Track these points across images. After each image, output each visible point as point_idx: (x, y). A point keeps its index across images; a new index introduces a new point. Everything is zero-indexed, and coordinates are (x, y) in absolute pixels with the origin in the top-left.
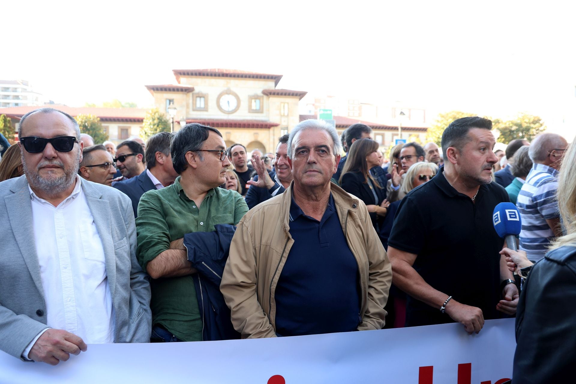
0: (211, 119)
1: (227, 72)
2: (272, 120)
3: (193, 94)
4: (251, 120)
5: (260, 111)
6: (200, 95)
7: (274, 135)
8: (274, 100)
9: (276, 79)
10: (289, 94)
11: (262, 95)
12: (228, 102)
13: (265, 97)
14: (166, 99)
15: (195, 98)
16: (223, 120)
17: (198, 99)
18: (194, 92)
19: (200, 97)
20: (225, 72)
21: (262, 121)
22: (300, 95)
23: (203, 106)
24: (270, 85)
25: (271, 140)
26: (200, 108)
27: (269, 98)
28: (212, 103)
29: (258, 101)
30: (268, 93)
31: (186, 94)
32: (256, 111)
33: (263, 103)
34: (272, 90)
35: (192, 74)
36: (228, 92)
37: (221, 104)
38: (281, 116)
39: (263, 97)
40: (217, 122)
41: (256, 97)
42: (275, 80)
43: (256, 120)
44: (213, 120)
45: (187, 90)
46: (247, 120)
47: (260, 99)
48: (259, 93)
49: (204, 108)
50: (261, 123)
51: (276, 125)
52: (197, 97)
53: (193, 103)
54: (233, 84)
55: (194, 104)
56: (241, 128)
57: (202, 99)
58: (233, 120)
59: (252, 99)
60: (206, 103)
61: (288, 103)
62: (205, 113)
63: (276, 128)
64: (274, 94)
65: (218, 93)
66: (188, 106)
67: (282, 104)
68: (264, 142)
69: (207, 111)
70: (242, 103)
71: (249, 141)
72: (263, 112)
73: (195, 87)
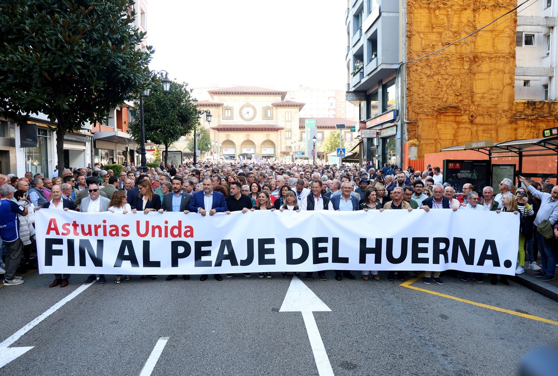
0: (235, 125)
1: (247, 91)
2: (280, 125)
3: (222, 108)
4: (264, 125)
5: (271, 118)
6: (228, 108)
7: (281, 135)
8: (281, 110)
9: (283, 95)
10: (291, 105)
11: (272, 106)
12: (248, 112)
13: (274, 108)
15: (224, 110)
16: (244, 125)
17: (226, 111)
18: (223, 106)
21: (272, 126)
22: (300, 106)
23: (229, 116)
24: (278, 99)
25: (279, 139)
27: (277, 108)
28: (236, 113)
30: (277, 106)
31: (218, 108)
32: (267, 118)
33: (273, 112)
34: (279, 103)
35: (222, 93)
36: (248, 105)
37: (243, 114)
38: (286, 122)
40: (240, 127)
41: (268, 108)
42: (281, 95)
43: (267, 125)
44: (237, 125)
45: (218, 105)
46: (261, 125)
47: (270, 110)
48: (270, 105)
49: (231, 117)
51: (282, 129)
54: (251, 99)
55: (223, 114)
56: (257, 131)
57: (229, 111)
58: (251, 126)
59: (265, 110)
60: (232, 114)
61: (291, 112)
62: (231, 121)
63: (282, 131)
64: (280, 106)
65: (241, 106)
66: (219, 117)
67: (287, 113)
68: (274, 141)
69: (233, 119)
70: (258, 113)
71: (263, 140)
72: (272, 119)
73: (224, 103)
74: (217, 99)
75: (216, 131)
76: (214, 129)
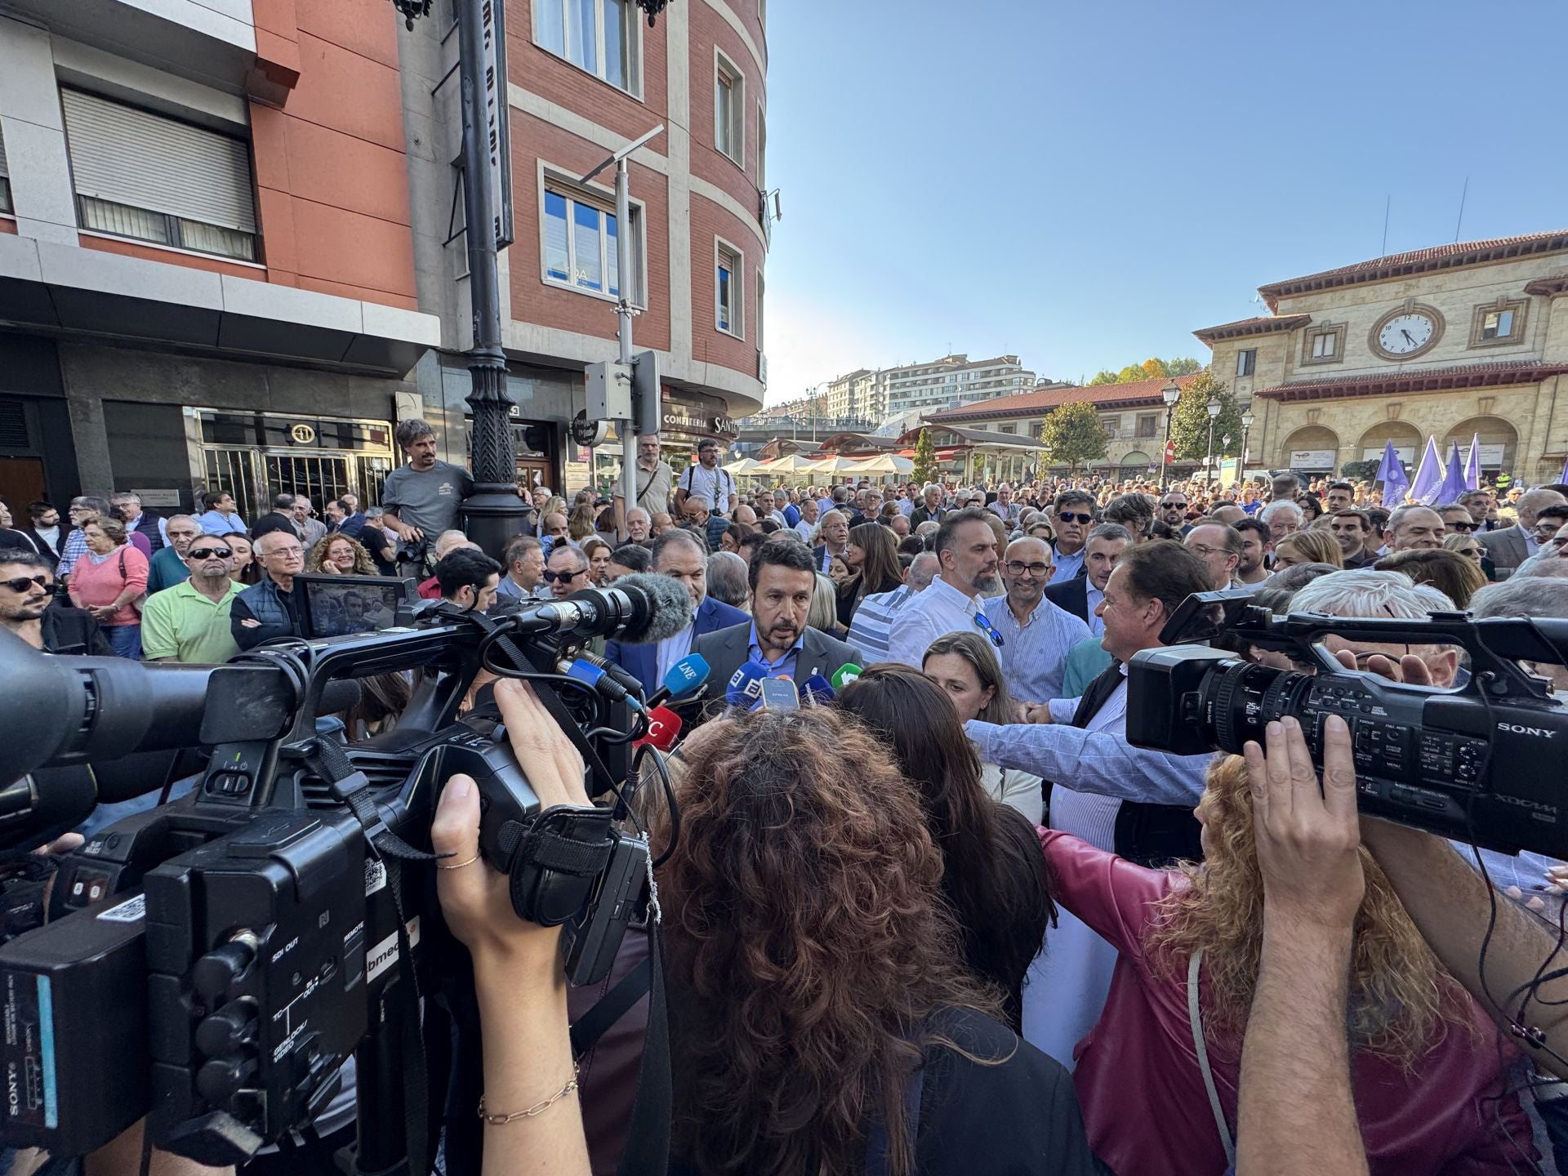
0: (1347, 379)
1: (1410, 262)
3: (1306, 330)
4: (1475, 367)
5: (1515, 339)
6: (1326, 331)
11: (1528, 296)
12: (1407, 331)
13: (1536, 301)
14: (1240, 351)
15: (1310, 339)
16: (1385, 376)
17: (1319, 339)
18: (1310, 325)
19: (1325, 334)
20: (1405, 262)
21: (1515, 365)
23: (1329, 351)
25: (1542, 411)
26: (1320, 357)
27: (1552, 299)
28: (1357, 342)
29: (1507, 315)
30: (1551, 288)
31: (1289, 334)
32: (1494, 341)
33: (1525, 317)
35: (1309, 288)
36: (1408, 309)
37: (1383, 340)
39: (1529, 300)
40: (1364, 383)
41: (1516, 302)
43: (1491, 366)
44: (1354, 379)
45: (1289, 326)
46: (1462, 369)
47: (1517, 307)
48: (1525, 292)
49: (1332, 356)
50: (1510, 370)
52: (1316, 335)
53: (1304, 351)
54: (1425, 289)
55: (1308, 349)
56: (1437, 390)
57: (1331, 337)
59: (1485, 312)
60: (1340, 346)
62: (1334, 367)
63: (1561, 378)
65: (1380, 315)
66: (1290, 358)
68: (1513, 417)
69: (1341, 362)
70: (1452, 328)
71: (1460, 419)
72: (1521, 341)
73: (1312, 315)
74: (1288, 308)
75: (1274, 403)
76: (1265, 395)
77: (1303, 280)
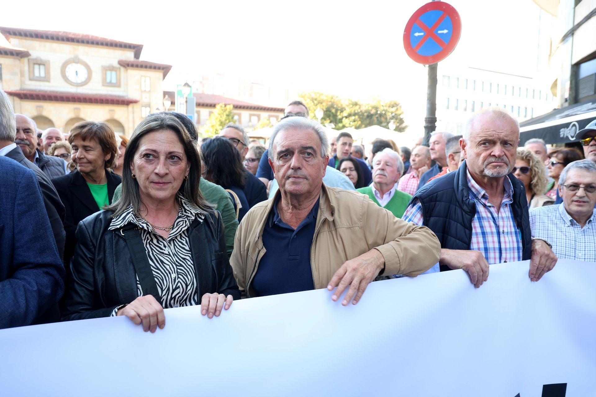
0: (53, 92)
1: (73, 37)
2: (131, 95)
3: (29, 60)
4: (106, 95)
5: (118, 85)
6: (39, 62)
7: (133, 113)
8: (134, 73)
9: (137, 49)
10: (151, 67)
11: (118, 66)
12: (77, 72)
13: (122, 69)
15: (31, 65)
16: (70, 93)
17: (37, 67)
18: (30, 57)
19: (39, 64)
20: (71, 36)
21: (119, 96)
22: (165, 70)
23: (43, 74)
24: (129, 56)
25: (131, 119)
26: (40, 77)
27: (127, 70)
28: (55, 72)
29: (114, 73)
30: (126, 65)
31: (19, 60)
32: (111, 85)
33: (120, 76)
34: (130, 61)
35: (26, 35)
36: (76, 60)
37: (67, 74)
38: (142, 92)
39: (120, 68)
40: (61, 95)
41: (111, 68)
42: (134, 50)
43: (111, 96)
44: (57, 92)
45: (20, 55)
46: (101, 95)
47: (116, 71)
48: (116, 64)
49: (45, 77)
50: (117, 98)
51: (135, 102)
52: (34, 64)
53: (29, 72)
54: (82, 51)
55: (31, 72)
56: (93, 104)
57: (42, 67)
58: (82, 94)
59: (106, 70)
60: (47, 72)
61: (150, 77)
62: (46, 84)
63: (135, 105)
64: (132, 66)
65: (63, 61)
66: (22, 74)
67: (143, 78)
68: (122, 120)
69: (48, 81)
70: (94, 75)
71: (104, 119)
72: (119, 87)
73: (31, 52)
74: (16, 44)
75: (17, 100)
76: (11, 94)
77: (22, 30)
